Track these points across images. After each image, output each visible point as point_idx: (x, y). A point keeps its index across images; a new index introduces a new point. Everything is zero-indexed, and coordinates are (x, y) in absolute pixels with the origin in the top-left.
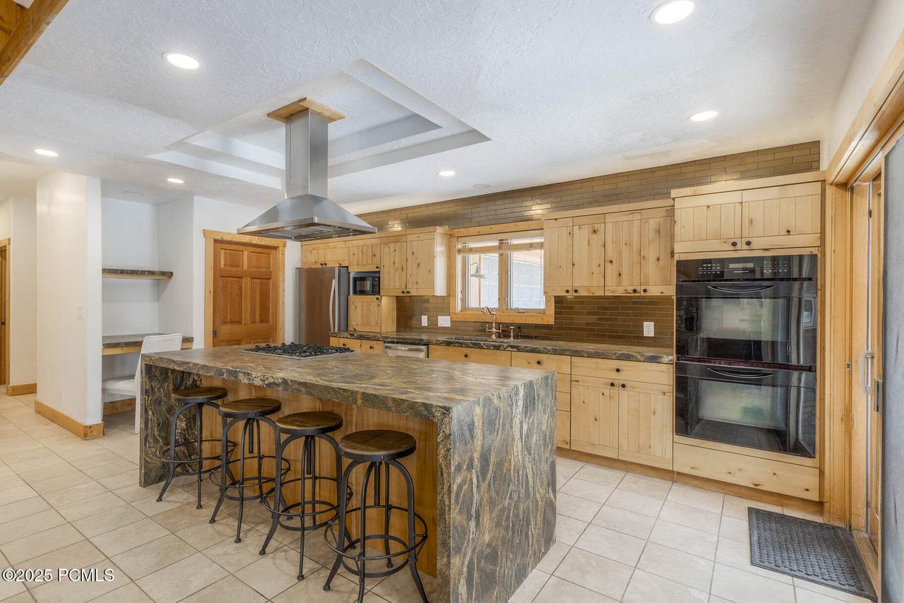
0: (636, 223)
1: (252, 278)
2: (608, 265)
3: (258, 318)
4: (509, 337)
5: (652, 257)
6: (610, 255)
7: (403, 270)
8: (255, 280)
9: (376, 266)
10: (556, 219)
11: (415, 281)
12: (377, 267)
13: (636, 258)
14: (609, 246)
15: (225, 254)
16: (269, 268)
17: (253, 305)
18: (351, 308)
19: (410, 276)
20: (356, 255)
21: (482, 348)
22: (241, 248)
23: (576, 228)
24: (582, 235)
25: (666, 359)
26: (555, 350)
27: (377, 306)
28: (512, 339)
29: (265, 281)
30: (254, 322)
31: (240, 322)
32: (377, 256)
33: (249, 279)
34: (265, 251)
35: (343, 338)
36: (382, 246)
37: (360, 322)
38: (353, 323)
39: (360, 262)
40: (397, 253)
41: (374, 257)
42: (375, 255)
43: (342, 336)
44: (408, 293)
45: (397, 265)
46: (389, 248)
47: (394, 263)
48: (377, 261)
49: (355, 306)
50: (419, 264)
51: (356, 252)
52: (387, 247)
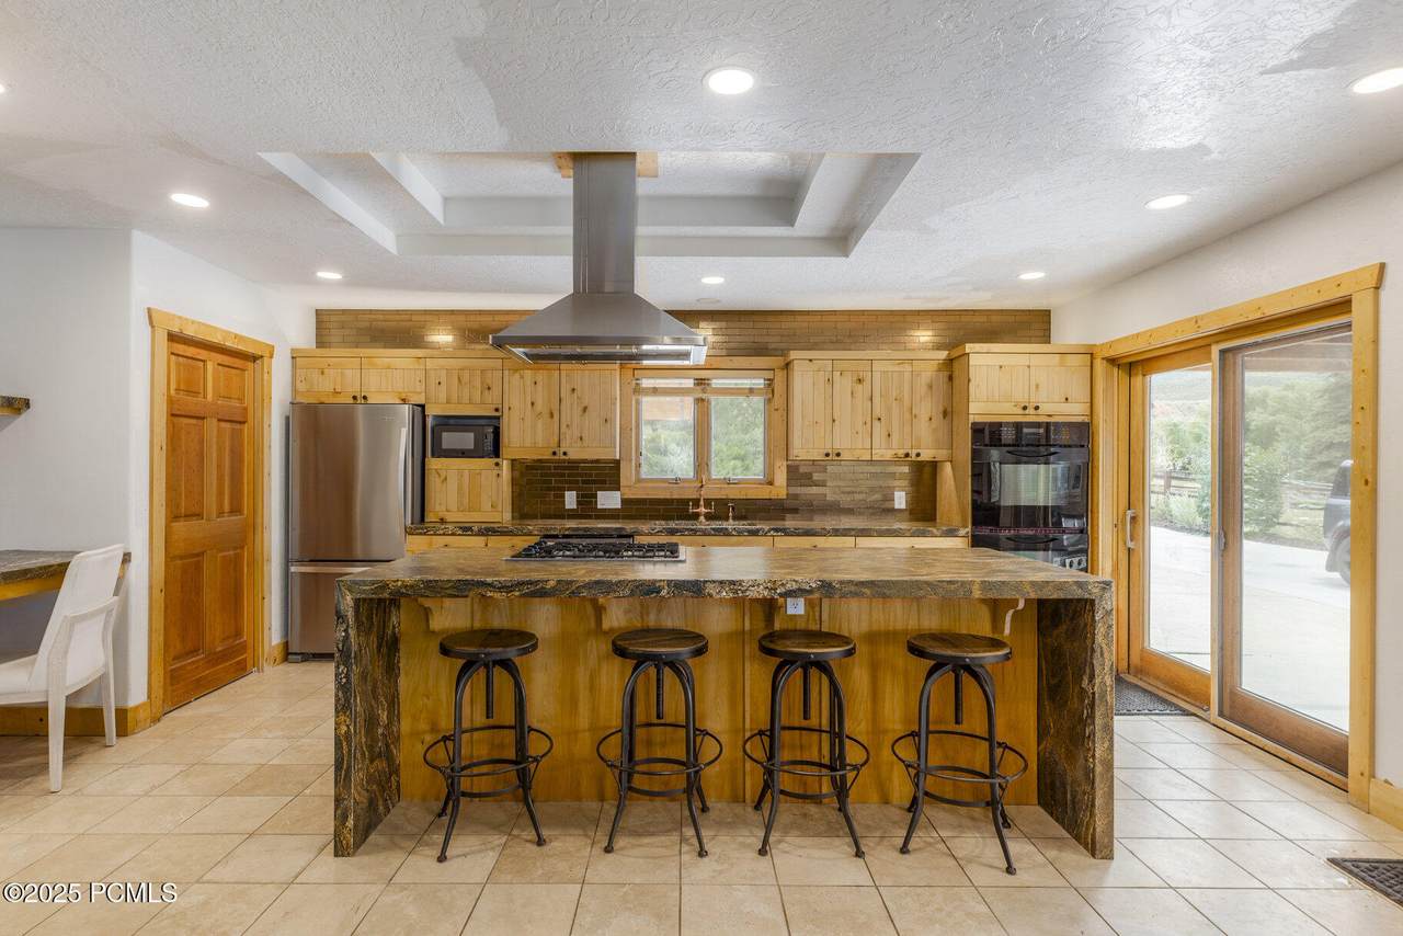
0: (907, 376)
1: (219, 420)
2: (876, 423)
3: (227, 507)
4: (727, 519)
5: (924, 417)
6: (877, 412)
7: (552, 415)
8: (223, 425)
9: (495, 406)
10: (811, 360)
11: (577, 434)
12: (497, 410)
13: (907, 416)
14: (877, 399)
15: (178, 364)
16: (241, 400)
17: (220, 478)
18: (433, 482)
19: (568, 426)
20: (444, 386)
21: (729, 535)
22: (203, 354)
23: (837, 374)
24: (844, 384)
25: (962, 532)
26: (837, 530)
27: (495, 478)
28: (731, 521)
29: (238, 426)
30: (221, 513)
31: (199, 515)
32: (494, 388)
33: (215, 421)
34: (238, 362)
35: (444, 534)
36: (506, 372)
37: (453, 506)
38: (438, 508)
39: (454, 398)
40: (539, 387)
41: (487, 391)
42: (489, 388)
43: (441, 532)
44: (565, 454)
45: (539, 406)
46: (522, 377)
47: (533, 404)
48: (493, 398)
49: (442, 478)
50: (585, 409)
51: (443, 380)
52: (517, 376)
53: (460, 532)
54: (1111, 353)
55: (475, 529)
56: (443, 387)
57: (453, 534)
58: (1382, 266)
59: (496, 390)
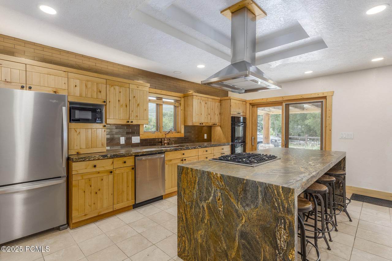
0: (214, 103)
2: (209, 115)
5: (217, 114)
7: (126, 106)
9: (102, 100)
11: (135, 114)
12: (104, 102)
13: (214, 114)
14: (209, 108)
18: (73, 135)
19: (132, 111)
23: (202, 101)
27: (103, 132)
35: (94, 160)
36: (108, 86)
37: (84, 146)
38: (76, 148)
39: (84, 95)
40: (122, 94)
41: (99, 93)
42: (100, 92)
43: (92, 159)
44: (132, 122)
45: (121, 102)
46: (114, 89)
47: (119, 101)
48: (102, 96)
49: (78, 133)
50: (138, 105)
51: (78, 84)
52: (112, 88)
53: (102, 158)
54: (251, 102)
55: (109, 156)
56: (78, 88)
57: (98, 159)
58: (334, 92)
59: (103, 93)
